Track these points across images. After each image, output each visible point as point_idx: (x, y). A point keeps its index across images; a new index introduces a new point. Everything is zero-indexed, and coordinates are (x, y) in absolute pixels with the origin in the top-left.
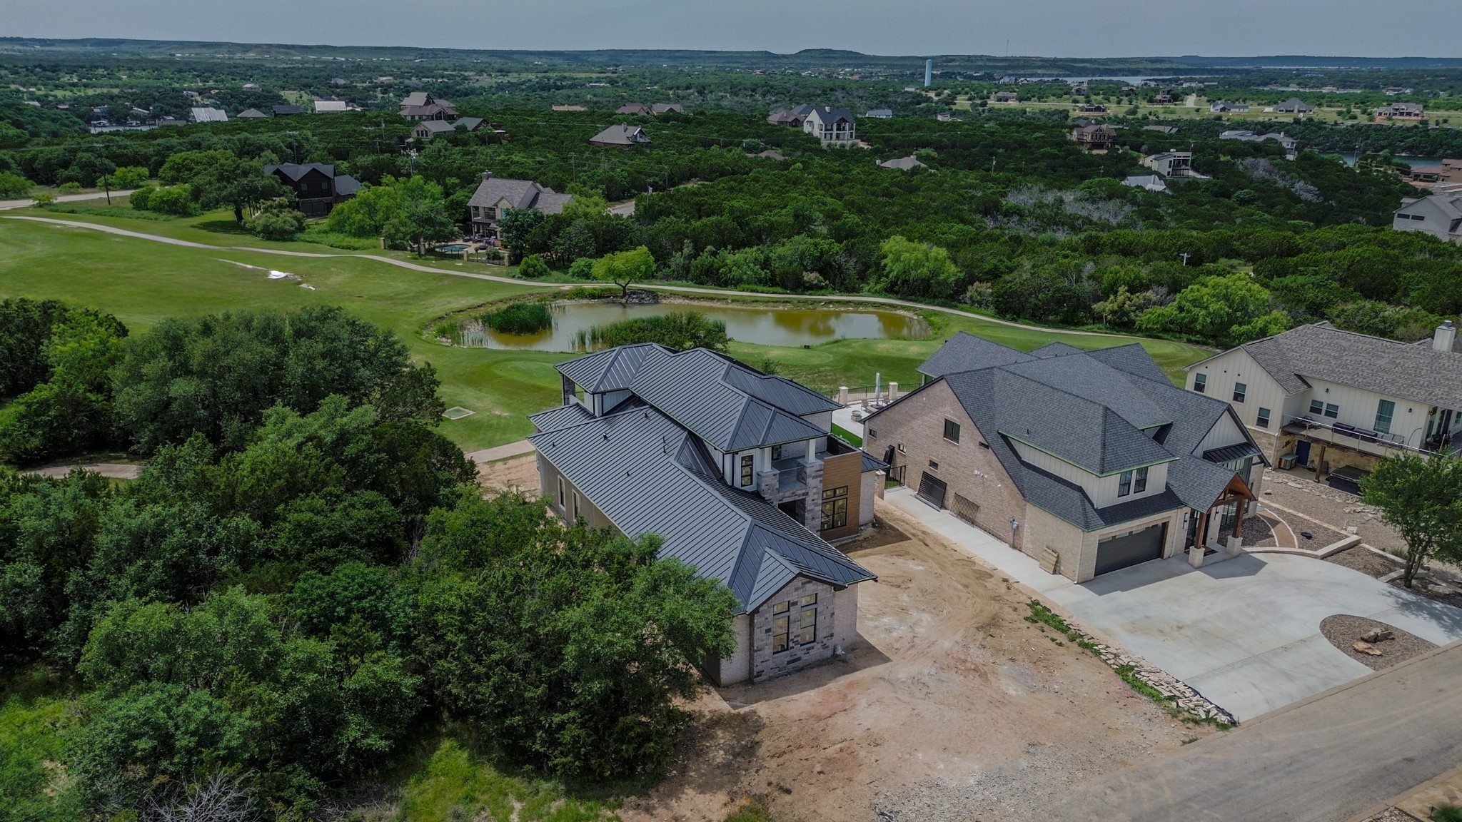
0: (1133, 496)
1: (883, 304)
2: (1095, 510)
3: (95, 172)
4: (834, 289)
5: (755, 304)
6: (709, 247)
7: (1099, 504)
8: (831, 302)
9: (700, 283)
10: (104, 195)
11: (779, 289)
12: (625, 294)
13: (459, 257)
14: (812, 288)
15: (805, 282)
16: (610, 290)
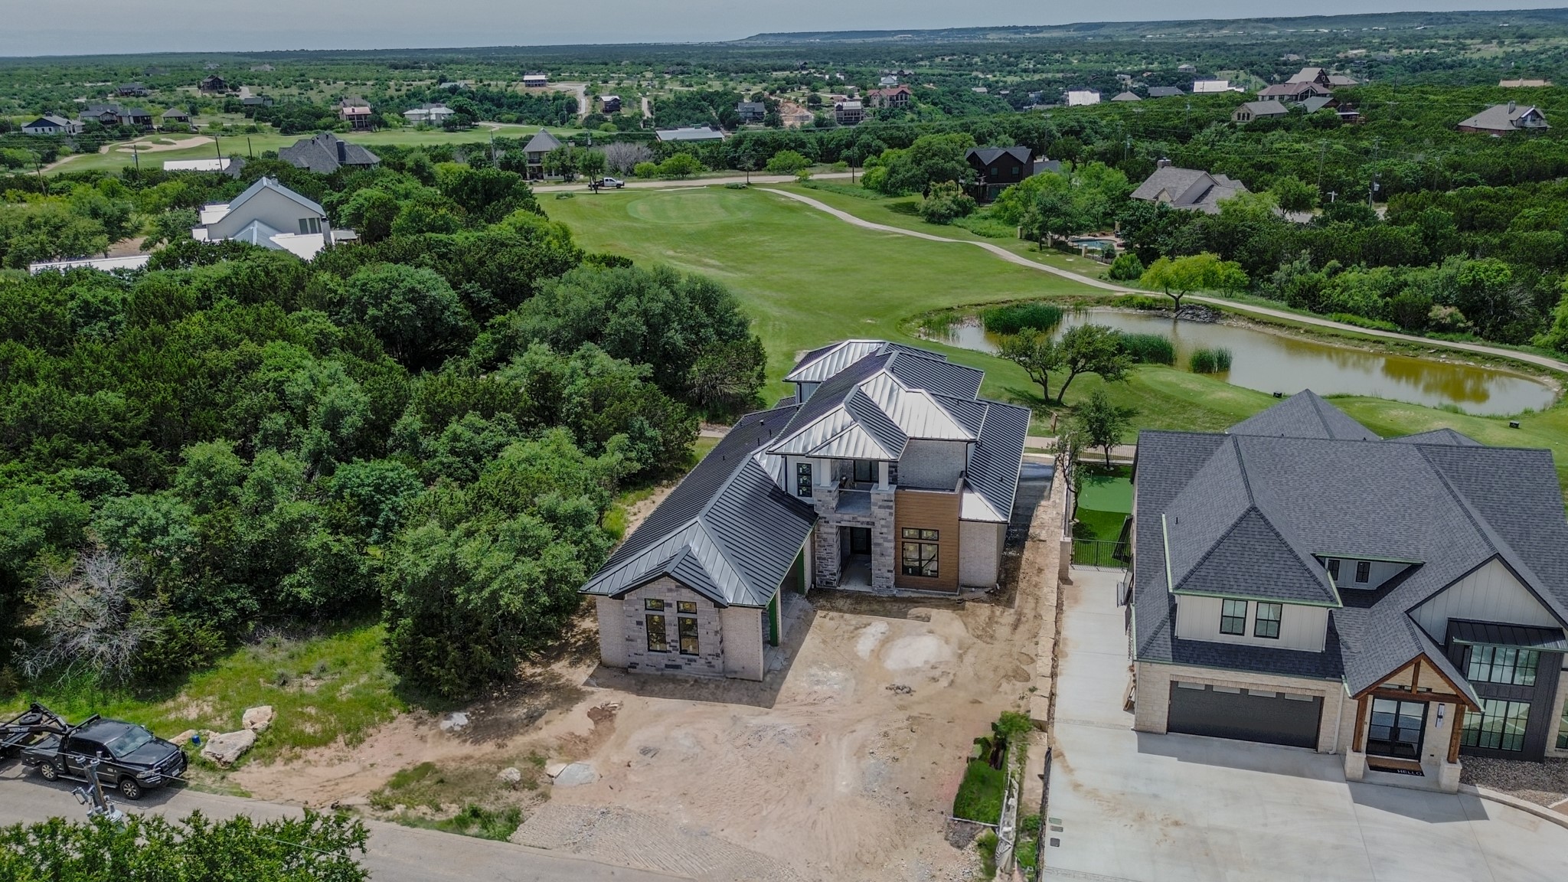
0: (1249, 639)
1: (1526, 364)
2: (1173, 638)
3: (869, 152)
4: (1476, 334)
5: (1331, 340)
6: (1334, 263)
7: (1183, 631)
8: (1445, 351)
9: (1294, 305)
10: (851, 175)
11: (1389, 325)
12: (1178, 308)
13: (1079, 252)
14: (1443, 329)
15: (1430, 319)
16: (1165, 301)
